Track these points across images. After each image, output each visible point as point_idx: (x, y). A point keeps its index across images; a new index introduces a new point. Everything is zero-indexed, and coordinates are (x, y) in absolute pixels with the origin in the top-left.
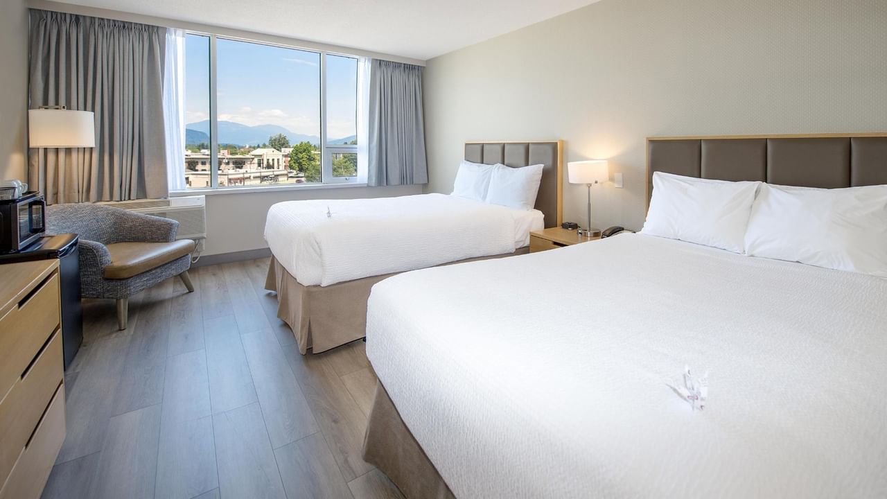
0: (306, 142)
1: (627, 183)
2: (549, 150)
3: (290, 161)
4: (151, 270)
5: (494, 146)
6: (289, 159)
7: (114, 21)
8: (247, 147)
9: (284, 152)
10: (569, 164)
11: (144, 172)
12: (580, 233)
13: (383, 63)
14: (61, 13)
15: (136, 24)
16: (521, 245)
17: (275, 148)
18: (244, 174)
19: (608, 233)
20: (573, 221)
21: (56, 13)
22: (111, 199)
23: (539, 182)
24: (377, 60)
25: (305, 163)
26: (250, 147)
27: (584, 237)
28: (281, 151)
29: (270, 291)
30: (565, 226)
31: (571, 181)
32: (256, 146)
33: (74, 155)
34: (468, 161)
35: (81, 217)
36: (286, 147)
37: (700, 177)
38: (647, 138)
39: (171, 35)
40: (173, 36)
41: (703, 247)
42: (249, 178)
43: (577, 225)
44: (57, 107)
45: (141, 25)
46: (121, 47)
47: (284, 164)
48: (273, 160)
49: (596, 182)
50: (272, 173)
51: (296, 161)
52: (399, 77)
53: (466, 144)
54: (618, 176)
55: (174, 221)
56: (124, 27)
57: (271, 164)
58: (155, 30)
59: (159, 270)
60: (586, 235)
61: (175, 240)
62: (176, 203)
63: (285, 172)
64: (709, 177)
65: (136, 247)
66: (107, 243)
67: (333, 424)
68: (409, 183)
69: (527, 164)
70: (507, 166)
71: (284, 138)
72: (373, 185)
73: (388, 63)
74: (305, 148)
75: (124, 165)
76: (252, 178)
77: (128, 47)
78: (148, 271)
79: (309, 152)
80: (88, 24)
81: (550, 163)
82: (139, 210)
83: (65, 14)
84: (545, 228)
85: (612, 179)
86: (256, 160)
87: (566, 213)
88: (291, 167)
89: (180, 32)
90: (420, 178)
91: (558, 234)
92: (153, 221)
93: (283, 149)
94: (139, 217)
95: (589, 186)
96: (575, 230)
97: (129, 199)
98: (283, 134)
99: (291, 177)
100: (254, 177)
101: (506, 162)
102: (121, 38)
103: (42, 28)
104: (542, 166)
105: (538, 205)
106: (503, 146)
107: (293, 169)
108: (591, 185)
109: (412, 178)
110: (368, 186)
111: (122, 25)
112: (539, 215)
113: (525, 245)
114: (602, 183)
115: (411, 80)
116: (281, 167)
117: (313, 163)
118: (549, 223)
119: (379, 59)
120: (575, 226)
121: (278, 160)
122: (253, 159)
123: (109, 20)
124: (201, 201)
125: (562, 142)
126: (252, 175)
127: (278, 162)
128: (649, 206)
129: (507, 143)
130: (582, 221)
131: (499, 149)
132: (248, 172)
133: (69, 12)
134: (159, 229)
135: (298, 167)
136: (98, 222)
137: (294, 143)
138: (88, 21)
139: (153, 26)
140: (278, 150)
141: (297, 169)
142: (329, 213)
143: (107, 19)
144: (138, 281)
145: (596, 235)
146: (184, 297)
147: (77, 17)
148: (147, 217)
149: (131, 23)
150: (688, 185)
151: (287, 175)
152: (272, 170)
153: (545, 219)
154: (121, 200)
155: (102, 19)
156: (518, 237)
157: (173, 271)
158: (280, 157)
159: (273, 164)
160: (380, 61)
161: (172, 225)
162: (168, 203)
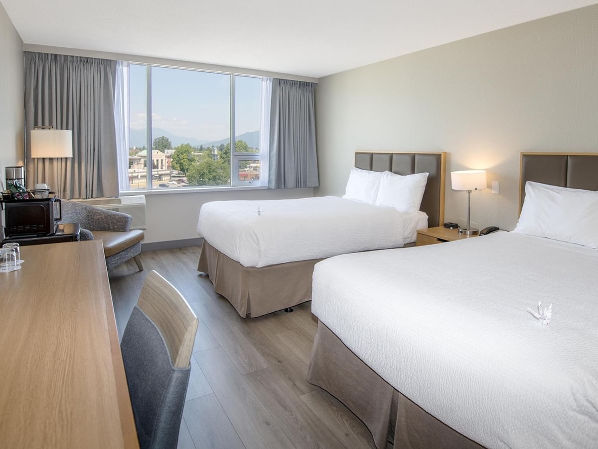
0: (187, 144)
1: (503, 189)
2: (434, 161)
3: (172, 162)
4: (119, 253)
5: (382, 156)
6: (172, 160)
7: (80, 57)
8: (134, 148)
9: (168, 153)
10: (452, 173)
11: (101, 176)
12: (461, 232)
13: (282, 82)
14: (45, 54)
15: (95, 59)
16: (408, 241)
17: (159, 149)
18: (132, 173)
19: (485, 232)
20: (454, 221)
21: (42, 53)
22: (80, 197)
23: (425, 188)
24: (277, 79)
25: (186, 164)
26: (137, 148)
27: (464, 233)
28: (164, 152)
29: (202, 273)
30: (447, 226)
31: (453, 188)
32: (142, 147)
33: (55, 163)
34: (357, 168)
35: (67, 211)
36: (168, 149)
37: (566, 187)
38: (521, 153)
39: (119, 66)
40: (121, 67)
41: (565, 243)
42: (137, 177)
43: (457, 225)
44: (43, 127)
45: (99, 59)
46: (86, 78)
47: (167, 164)
48: (157, 160)
49: (476, 189)
50: (157, 173)
51: (178, 162)
52: (295, 93)
53: (357, 153)
54: (495, 184)
55: (129, 216)
56: (87, 62)
57: (156, 164)
58: (109, 62)
59: (124, 252)
60: (465, 234)
61: (130, 231)
62: (126, 201)
63: (169, 172)
64: (572, 187)
65: (108, 235)
66: (92, 230)
67: (279, 363)
68: (302, 185)
69: (413, 172)
70: (394, 173)
71: (167, 140)
72: (273, 187)
73: (286, 81)
74: (186, 149)
75: (87, 171)
76: (139, 177)
77: (90, 78)
78: (118, 253)
79: (189, 153)
80: (63, 60)
81: (434, 171)
82: (102, 206)
83: (48, 54)
84: (429, 227)
85: (489, 186)
86: (142, 161)
87: (448, 214)
88: (174, 168)
89: (125, 63)
90: (312, 182)
91: (441, 232)
92: (113, 215)
93: (166, 151)
94: (103, 212)
95: (469, 192)
96: (455, 229)
97: (92, 197)
98: (166, 136)
99: (174, 177)
100: (141, 177)
101: (393, 169)
102: (86, 71)
103: (33, 66)
104: (427, 174)
105: (422, 208)
106: (391, 156)
107: (175, 169)
108: (471, 191)
109: (305, 182)
110: (269, 189)
111: (86, 60)
112: (424, 216)
113: (412, 241)
114: (480, 190)
115: (306, 96)
116: (164, 167)
117: (193, 163)
118: (432, 223)
119: (278, 78)
120: (456, 226)
121: (162, 160)
122: (140, 159)
123: (77, 57)
124: (141, 200)
125: (445, 153)
126: (140, 175)
127: (162, 163)
128: (521, 210)
129: (395, 153)
130: (462, 221)
131: (387, 158)
132: (136, 171)
133: (50, 52)
134: (119, 222)
135: (180, 167)
136: (77, 215)
137: (175, 144)
138: (63, 58)
139: (107, 60)
140: (161, 151)
141: (179, 169)
142: (259, 212)
143: (76, 57)
144: (113, 260)
145: (475, 233)
146: (138, 274)
147: (56, 55)
148: (108, 212)
149: (92, 58)
150: (555, 193)
151: (169, 174)
152: (156, 170)
153: (429, 220)
154: (87, 198)
155: (73, 56)
156: (406, 234)
157: (131, 254)
158: (164, 158)
159: (157, 164)
160: (280, 79)
161: (128, 218)
162: (120, 201)
